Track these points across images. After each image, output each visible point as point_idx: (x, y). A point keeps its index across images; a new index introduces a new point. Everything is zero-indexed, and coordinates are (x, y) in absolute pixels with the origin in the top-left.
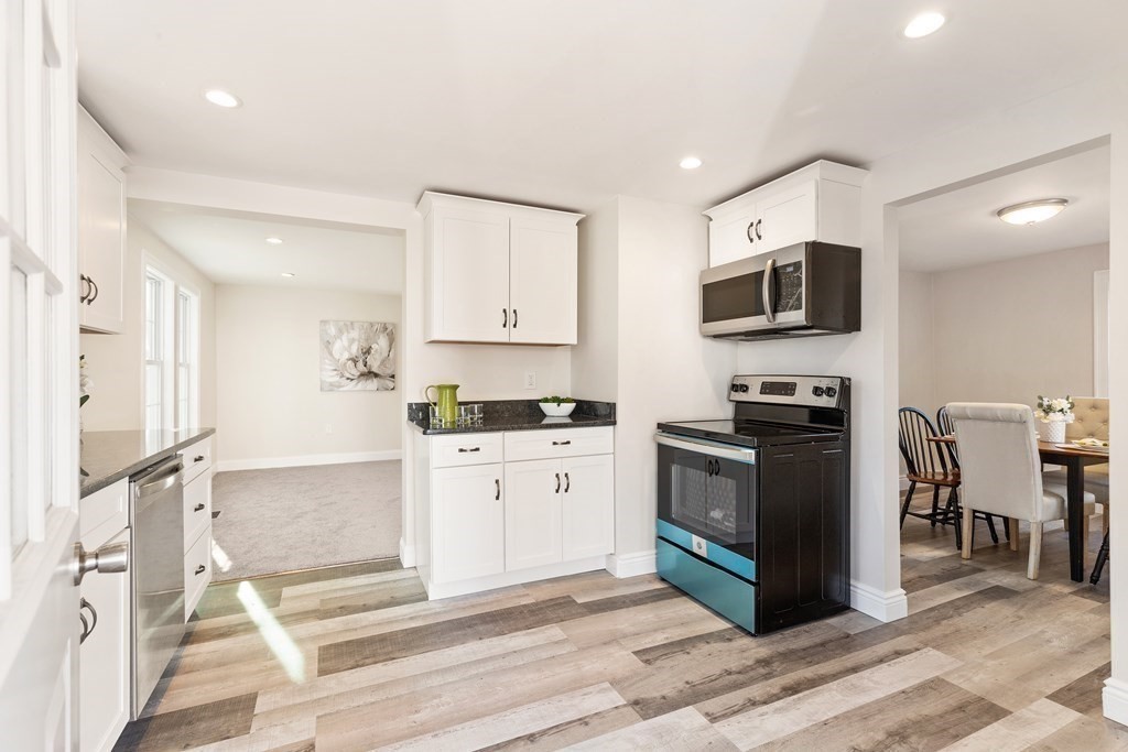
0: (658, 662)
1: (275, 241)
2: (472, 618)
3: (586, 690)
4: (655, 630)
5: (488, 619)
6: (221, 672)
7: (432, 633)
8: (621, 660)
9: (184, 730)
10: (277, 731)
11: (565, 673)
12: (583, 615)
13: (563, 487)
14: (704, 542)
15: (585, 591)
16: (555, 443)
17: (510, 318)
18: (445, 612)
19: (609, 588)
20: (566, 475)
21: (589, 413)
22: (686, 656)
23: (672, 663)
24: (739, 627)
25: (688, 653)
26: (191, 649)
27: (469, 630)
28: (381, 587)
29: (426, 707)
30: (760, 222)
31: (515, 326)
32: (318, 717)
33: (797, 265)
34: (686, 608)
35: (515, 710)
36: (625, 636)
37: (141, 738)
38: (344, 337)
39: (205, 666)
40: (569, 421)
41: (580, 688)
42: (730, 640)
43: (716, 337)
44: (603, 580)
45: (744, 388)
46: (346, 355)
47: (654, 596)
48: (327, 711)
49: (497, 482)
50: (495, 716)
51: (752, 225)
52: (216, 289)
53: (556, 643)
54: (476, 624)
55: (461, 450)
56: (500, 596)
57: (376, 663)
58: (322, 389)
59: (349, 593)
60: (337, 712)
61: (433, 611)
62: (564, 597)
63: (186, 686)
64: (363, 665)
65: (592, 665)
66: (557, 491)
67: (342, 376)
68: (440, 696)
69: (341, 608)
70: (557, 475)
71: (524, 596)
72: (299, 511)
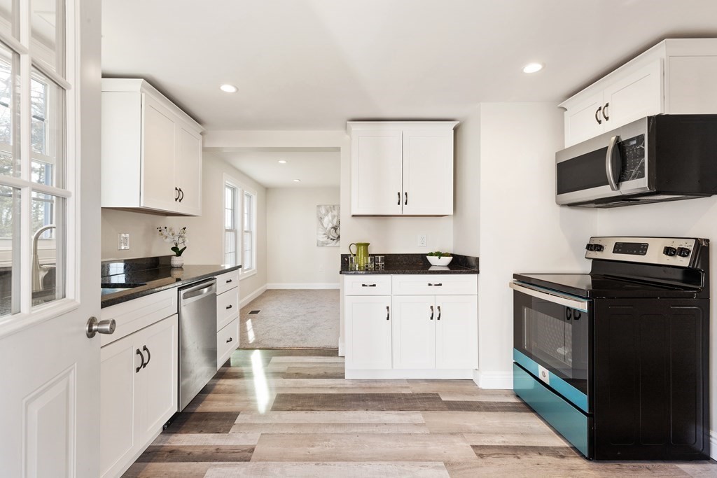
0: (489, 458)
1: (283, 162)
2: (367, 395)
3: (424, 463)
4: (497, 434)
5: (377, 398)
6: (228, 396)
7: (339, 400)
8: (461, 449)
9: (203, 423)
10: (240, 436)
11: (414, 447)
12: (442, 409)
13: (436, 316)
14: (547, 372)
15: (451, 393)
16: (430, 285)
17: (403, 198)
18: (352, 388)
19: (472, 394)
20: (439, 307)
21: (462, 264)
22: (516, 460)
23: (501, 462)
24: (574, 448)
25: (519, 458)
26: (222, 381)
27: (362, 403)
28: (322, 365)
29: (319, 445)
30: (607, 105)
31: (406, 203)
32: (262, 434)
33: (640, 139)
34: (532, 423)
35: (370, 463)
36: (470, 432)
37: (185, 422)
38: (330, 214)
39: (223, 392)
40: (447, 269)
41: (421, 461)
42: (562, 457)
43: (571, 205)
44: (469, 387)
45: (599, 248)
46: (331, 225)
47: (506, 407)
48: (268, 432)
49: (388, 308)
50: (356, 463)
51: (600, 109)
52: (267, 191)
53: (416, 425)
54: (368, 400)
55: (364, 285)
56: (389, 385)
57: (302, 410)
58: (318, 245)
59: (304, 366)
60: (272, 434)
61: (345, 386)
62: (433, 394)
63: (212, 400)
64: (295, 410)
65: (435, 447)
66: (432, 318)
67: (329, 238)
68: (329, 440)
69: (297, 374)
70: (432, 307)
71: (406, 387)
72: (296, 314)
